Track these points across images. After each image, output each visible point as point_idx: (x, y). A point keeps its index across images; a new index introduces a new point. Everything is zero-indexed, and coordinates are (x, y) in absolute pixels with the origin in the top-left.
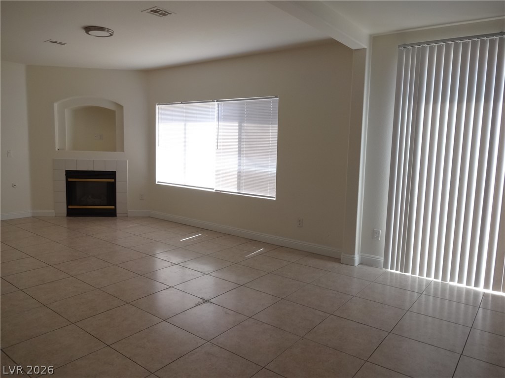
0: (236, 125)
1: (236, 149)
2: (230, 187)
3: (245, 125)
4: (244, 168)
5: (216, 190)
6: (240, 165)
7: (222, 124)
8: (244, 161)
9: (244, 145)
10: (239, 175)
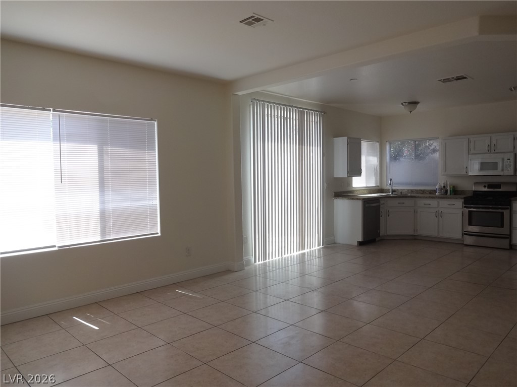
0: (93, 148)
1: (97, 181)
2: (90, 236)
3: (109, 149)
4: (110, 206)
5: (59, 247)
6: (102, 202)
7: (65, 146)
8: (110, 196)
9: (108, 175)
10: (103, 216)
